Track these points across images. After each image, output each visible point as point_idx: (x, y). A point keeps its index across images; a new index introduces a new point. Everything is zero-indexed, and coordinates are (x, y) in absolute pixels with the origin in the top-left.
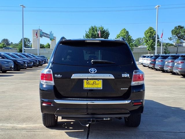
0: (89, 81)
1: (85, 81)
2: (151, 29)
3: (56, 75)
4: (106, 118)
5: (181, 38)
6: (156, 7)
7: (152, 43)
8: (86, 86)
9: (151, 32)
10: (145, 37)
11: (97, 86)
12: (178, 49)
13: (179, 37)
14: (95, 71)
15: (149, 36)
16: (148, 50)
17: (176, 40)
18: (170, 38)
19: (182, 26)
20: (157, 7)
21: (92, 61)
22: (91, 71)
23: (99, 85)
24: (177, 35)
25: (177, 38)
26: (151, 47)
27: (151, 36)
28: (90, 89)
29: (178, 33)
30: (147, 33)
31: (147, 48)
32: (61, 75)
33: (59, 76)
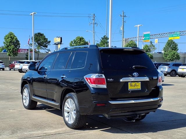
0: (132, 83)
1: (129, 83)
2: (11, 34)
3: (108, 80)
5: (40, 45)
6: (31, 14)
7: (14, 49)
8: (130, 88)
10: (5, 42)
11: (137, 87)
12: (38, 55)
13: (39, 44)
14: (137, 75)
15: (10, 41)
16: (9, 55)
17: (36, 47)
18: (30, 44)
19: (41, 33)
20: (33, 14)
21: (134, 66)
22: (135, 75)
24: (37, 42)
25: (37, 45)
26: (12, 53)
27: (12, 42)
28: (133, 90)
29: (38, 40)
30: (7, 38)
31: (8, 54)
32: (112, 79)
33: (111, 80)
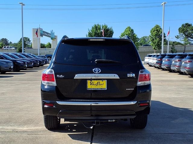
2: (157, 27)
3: (58, 76)
4: (110, 120)
5: (188, 36)
7: (159, 42)
8: (90, 86)
9: (157, 30)
10: (151, 35)
11: (101, 86)
12: (185, 48)
15: (156, 34)
16: (154, 49)
17: (183, 39)
18: (177, 36)
19: (189, 24)
20: (163, 4)
21: (96, 60)
22: (95, 71)
23: (104, 86)
24: (184, 33)
25: (185, 36)
26: (157, 46)
27: (157, 35)
28: (94, 89)
29: (185, 31)
30: (153, 31)
31: (153, 47)
32: (63, 76)
33: (61, 76)
